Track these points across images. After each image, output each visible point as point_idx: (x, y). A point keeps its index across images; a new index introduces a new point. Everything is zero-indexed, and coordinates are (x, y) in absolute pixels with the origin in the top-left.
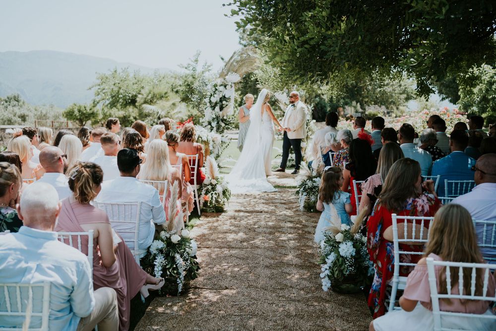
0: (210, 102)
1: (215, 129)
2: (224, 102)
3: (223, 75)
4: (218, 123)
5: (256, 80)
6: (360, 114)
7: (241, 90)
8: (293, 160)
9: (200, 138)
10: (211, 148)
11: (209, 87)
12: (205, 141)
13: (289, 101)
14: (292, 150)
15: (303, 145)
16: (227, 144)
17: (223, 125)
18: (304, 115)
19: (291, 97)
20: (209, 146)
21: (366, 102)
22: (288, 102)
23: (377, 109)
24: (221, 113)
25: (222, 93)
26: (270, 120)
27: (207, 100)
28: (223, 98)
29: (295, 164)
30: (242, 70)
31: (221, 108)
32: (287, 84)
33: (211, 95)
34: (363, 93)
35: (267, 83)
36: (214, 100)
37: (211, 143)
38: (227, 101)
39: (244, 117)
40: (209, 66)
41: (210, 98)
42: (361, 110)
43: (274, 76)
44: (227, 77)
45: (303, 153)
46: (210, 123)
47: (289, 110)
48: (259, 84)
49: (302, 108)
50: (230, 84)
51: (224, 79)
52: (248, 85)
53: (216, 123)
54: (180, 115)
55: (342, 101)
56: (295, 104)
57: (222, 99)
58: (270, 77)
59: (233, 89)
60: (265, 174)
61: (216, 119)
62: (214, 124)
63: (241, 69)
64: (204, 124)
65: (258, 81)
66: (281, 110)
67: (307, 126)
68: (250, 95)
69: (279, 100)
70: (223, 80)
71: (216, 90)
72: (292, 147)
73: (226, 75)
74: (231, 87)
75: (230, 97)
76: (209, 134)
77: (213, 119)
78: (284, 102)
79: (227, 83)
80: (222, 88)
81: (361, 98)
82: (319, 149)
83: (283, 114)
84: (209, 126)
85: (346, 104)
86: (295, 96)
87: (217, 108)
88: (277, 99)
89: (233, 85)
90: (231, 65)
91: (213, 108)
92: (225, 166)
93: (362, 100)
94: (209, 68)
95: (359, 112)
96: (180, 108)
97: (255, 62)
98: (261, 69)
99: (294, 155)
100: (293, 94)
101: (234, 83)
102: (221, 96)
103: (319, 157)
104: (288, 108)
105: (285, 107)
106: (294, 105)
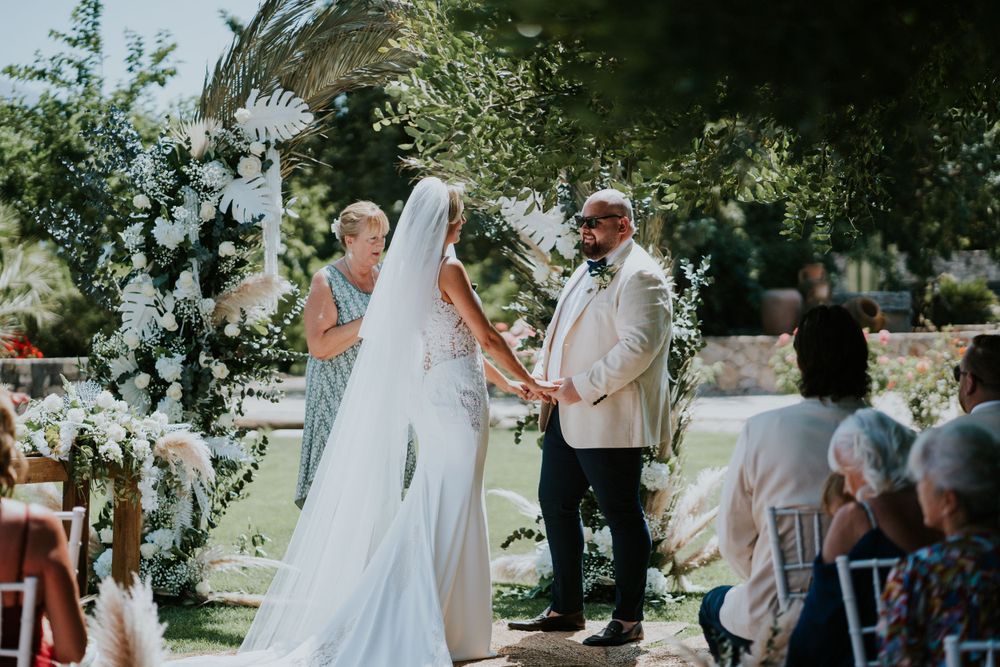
0: (150, 246)
1: (175, 391)
2: (226, 248)
3: (217, 101)
4: (191, 359)
5: (401, 134)
6: (907, 294)
7: (328, 180)
8: (602, 560)
9: (87, 451)
10: (150, 502)
11: (145, 164)
12: (113, 464)
13: (574, 240)
14: (592, 505)
15: (652, 475)
16: (240, 474)
17: (220, 370)
18: (655, 318)
19: (588, 223)
20: (136, 492)
21: (934, 240)
22: (568, 250)
23: (979, 268)
24: (208, 305)
25: (214, 199)
26: (469, 350)
27: (131, 236)
28: (220, 227)
29: (610, 580)
30: (323, 73)
31: (213, 282)
32: (570, 152)
33: (155, 211)
34: (918, 192)
35: (456, 148)
36: (167, 234)
37: (150, 475)
38: (239, 243)
39: (338, 325)
40: (160, 57)
41: (149, 224)
42: (909, 278)
43: (498, 109)
44: (240, 113)
45: (652, 524)
46: (146, 362)
47: (576, 289)
48: (414, 152)
49: (645, 280)
50: (257, 148)
51: (229, 124)
52: (362, 157)
53: (179, 358)
54: (21, 305)
55: (821, 234)
56: (611, 258)
57: (216, 232)
58: (475, 112)
59: (275, 176)
60: (444, 648)
61: (180, 340)
62: (170, 367)
63: (316, 71)
64: (117, 367)
65: (410, 140)
66: (536, 290)
67: (674, 373)
68: (367, 208)
69: (524, 234)
70: (217, 129)
71: (183, 180)
72: (591, 488)
73: (241, 101)
74: (266, 165)
75: (263, 224)
76: (136, 422)
77: (166, 340)
78: (546, 247)
79: (240, 145)
80: (212, 173)
81: (908, 220)
82: (766, 520)
83: (541, 308)
84: (143, 379)
85: (840, 244)
86: (609, 214)
87: (188, 283)
88: (513, 233)
89: (274, 155)
90: (262, 50)
91: (165, 276)
92: (234, 596)
93: (915, 228)
94: (163, 65)
95: (904, 288)
96: (22, 268)
97: (394, 33)
98: (426, 73)
99: (607, 530)
100: (602, 205)
101: (279, 145)
102: (208, 212)
103: (766, 573)
104: (570, 282)
105: (555, 276)
106: (603, 262)
